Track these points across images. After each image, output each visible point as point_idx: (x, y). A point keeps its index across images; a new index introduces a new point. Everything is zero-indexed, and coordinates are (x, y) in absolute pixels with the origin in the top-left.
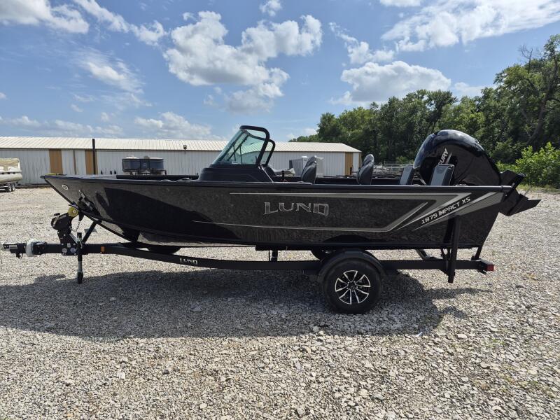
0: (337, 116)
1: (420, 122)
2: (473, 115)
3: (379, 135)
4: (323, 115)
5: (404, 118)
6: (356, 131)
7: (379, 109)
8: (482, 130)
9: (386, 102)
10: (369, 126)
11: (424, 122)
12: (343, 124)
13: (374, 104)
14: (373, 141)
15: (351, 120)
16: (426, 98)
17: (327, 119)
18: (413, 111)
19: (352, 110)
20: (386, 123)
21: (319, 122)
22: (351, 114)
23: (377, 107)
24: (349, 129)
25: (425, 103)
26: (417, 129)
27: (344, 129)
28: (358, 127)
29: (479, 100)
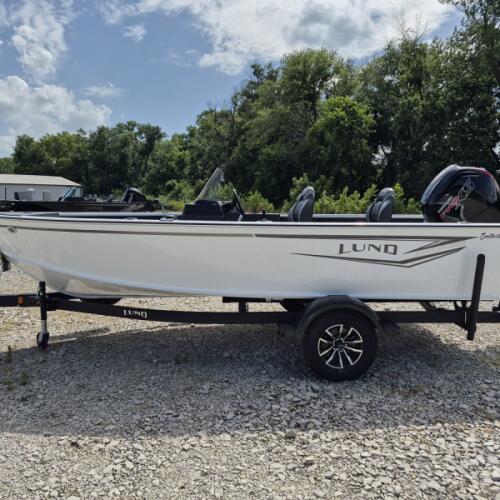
0: (36, 140)
1: (133, 155)
2: (181, 153)
3: (91, 166)
4: (19, 137)
5: (116, 149)
6: (64, 159)
7: (87, 136)
8: (188, 167)
9: (95, 129)
10: (78, 155)
11: (137, 154)
12: (46, 150)
13: (81, 131)
14: (84, 172)
15: (55, 145)
16: (136, 130)
17: (24, 143)
18: (125, 143)
19: (56, 135)
20: (98, 153)
21: (15, 145)
22: (55, 139)
23: (85, 133)
24: (53, 156)
25: (136, 134)
26: (130, 161)
27: (47, 156)
28: (65, 155)
29: (186, 137)
